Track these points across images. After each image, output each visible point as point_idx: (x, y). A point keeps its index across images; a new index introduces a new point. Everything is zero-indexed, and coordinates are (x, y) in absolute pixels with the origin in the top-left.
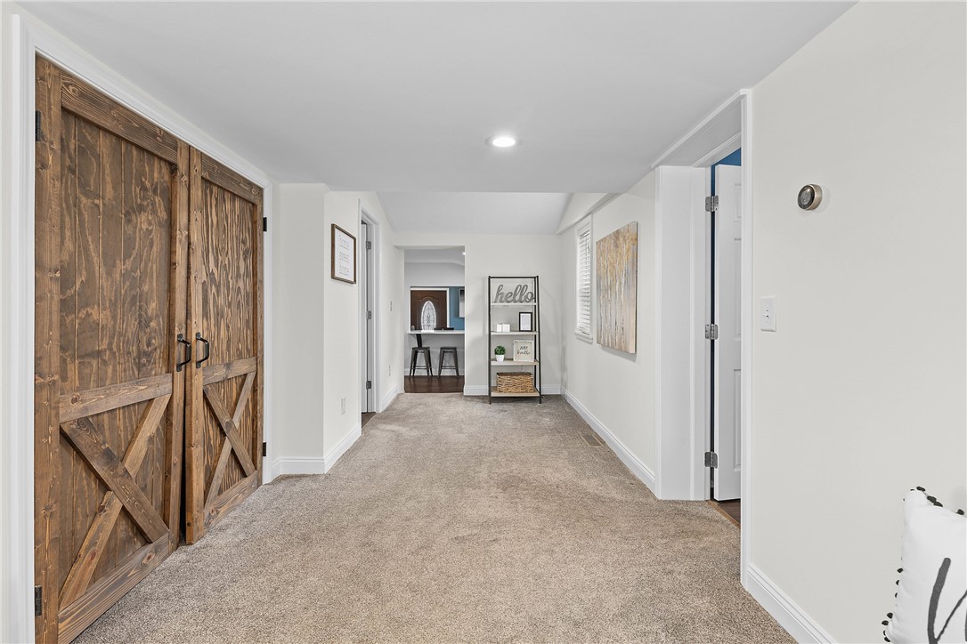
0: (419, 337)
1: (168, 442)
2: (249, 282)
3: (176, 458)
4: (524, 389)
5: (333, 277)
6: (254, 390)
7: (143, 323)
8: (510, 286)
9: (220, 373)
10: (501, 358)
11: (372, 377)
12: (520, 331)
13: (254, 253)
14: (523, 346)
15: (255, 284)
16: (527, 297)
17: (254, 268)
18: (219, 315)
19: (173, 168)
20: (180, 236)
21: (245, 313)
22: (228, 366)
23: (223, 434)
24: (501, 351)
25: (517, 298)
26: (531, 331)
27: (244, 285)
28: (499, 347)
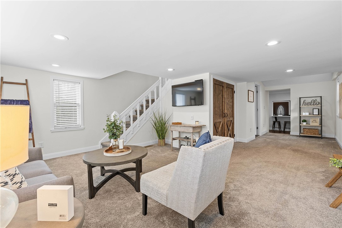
0: (276, 118)
1: (222, 129)
2: (232, 103)
3: (223, 132)
4: (315, 134)
5: (248, 101)
6: (233, 124)
7: (220, 111)
8: (309, 100)
9: (228, 119)
10: (305, 124)
11: (258, 126)
12: (313, 115)
13: (233, 98)
14: (314, 119)
15: (233, 104)
16: (316, 103)
17: (233, 101)
18: (228, 109)
19: (223, 87)
20: (224, 97)
21: (231, 109)
22: (229, 118)
23: (229, 130)
24: (305, 121)
25: (312, 104)
26: (319, 115)
27: (231, 104)
28: (304, 120)
